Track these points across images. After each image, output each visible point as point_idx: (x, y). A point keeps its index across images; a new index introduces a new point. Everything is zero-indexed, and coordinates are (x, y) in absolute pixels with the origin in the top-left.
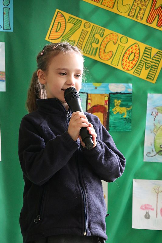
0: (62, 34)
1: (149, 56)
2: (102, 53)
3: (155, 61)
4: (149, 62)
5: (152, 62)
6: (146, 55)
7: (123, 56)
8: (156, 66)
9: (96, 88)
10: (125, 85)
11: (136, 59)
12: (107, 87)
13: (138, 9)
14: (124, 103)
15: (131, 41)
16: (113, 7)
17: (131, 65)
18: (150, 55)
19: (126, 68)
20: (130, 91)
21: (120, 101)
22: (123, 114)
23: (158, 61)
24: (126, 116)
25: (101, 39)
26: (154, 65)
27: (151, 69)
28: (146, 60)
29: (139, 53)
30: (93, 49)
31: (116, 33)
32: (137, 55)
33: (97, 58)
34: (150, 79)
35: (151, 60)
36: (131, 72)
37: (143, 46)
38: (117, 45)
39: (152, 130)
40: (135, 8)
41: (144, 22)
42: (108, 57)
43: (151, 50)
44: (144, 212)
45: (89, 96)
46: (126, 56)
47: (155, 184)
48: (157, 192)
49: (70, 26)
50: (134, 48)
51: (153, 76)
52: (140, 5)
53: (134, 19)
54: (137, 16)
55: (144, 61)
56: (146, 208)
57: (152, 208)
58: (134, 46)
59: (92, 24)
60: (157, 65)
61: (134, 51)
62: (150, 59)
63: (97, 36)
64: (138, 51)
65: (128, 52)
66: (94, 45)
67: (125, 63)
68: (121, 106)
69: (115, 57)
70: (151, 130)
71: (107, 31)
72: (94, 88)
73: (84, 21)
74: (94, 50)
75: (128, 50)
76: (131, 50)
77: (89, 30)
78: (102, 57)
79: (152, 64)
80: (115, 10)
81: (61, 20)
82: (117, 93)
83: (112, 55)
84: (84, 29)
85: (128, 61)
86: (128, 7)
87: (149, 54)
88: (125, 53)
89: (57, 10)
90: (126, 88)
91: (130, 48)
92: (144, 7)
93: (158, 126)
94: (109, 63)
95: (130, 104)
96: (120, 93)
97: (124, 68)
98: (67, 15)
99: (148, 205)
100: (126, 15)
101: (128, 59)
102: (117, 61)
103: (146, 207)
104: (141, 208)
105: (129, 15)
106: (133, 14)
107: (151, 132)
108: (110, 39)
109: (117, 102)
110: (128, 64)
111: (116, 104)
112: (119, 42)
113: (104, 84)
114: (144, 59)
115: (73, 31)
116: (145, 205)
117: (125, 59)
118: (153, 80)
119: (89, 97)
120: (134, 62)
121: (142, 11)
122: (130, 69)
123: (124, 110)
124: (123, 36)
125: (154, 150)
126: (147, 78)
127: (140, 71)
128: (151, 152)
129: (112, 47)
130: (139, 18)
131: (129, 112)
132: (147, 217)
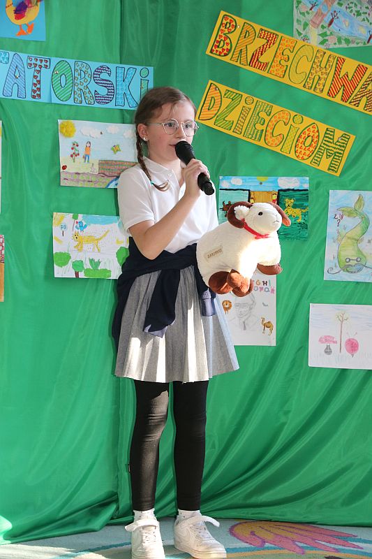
0: (216, 112)
1: (332, 141)
2: (268, 137)
3: (339, 147)
4: (331, 148)
5: (335, 148)
6: (327, 139)
7: (297, 141)
8: (340, 153)
9: (261, 183)
10: (301, 178)
11: (314, 145)
12: (275, 182)
13: (317, 78)
14: (297, 203)
15: (308, 121)
16: (284, 76)
17: (308, 152)
18: (333, 139)
19: (301, 156)
20: (306, 186)
21: (292, 201)
22: (297, 218)
23: (343, 147)
24: (300, 220)
25: (267, 119)
26: (338, 153)
27: (334, 158)
28: (327, 145)
29: (318, 136)
30: (258, 132)
31: (287, 111)
32: (315, 140)
33: (262, 143)
34: (333, 170)
35: (334, 146)
36: (308, 162)
37: (323, 127)
38: (289, 125)
39: (336, 238)
40: (313, 77)
41: (324, 95)
42: (277, 142)
43: (334, 132)
44: (324, 346)
45: (252, 193)
46: (301, 140)
47: (339, 309)
48: (341, 319)
49: (226, 102)
50: (312, 129)
51: (337, 167)
52: (320, 74)
53: (312, 91)
54: (315, 87)
55: (325, 146)
56: (326, 341)
57: (335, 340)
58: (311, 127)
59: (256, 99)
60: (342, 152)
61: (311, 134)
62: (332, 145)
63: (262, 115)
64: (317, 134)
65: (303, 136)
66: (259, 127)
67: (299, 150)
68: (295, 206)
69: (287, 141)
70: (333, 238)
71: (276, 108)
72: (258, 184)
73: (245, 96)
74: (259, 134)
75: (303, 132)
76: (307, 133)
77: (252, 106)
78: (269, 142)
79: (335, 150)
80: (286, 80)
81: (216, 94)
82: (289, 190)
83: (283, 139)
84: (245, 105)
85: (304, 147)
86: (304, 75)
87: (332, 137)
88: (300, 136)
89: (210, 82)
90: (301, 183)
91: (306, 130)
92: (325, 76)
93: (343, 232)
94: (277, 149)
95: (306, 204)
96: (293, 190)
97: (298, 157)
98: (223, 88)
99: (329, 336)
100: (300, 87)
101: (304, 144)
102: (289, 147)
103: (326, 339)
104: (320, 340)
105: (304, 86)
106: (310, 85)
107: (334, 242)
108: (279, 118)
109: (289, 202)
110: (303, 152)
111: (287, 205)
112: (291, 122)
113: (272, 178)
114: (324, 144)
115: (230, 109)
116: (326, 337)
117: (300, 145)
118: (336, 172)
119: (252, 196)
120: (311, 149)
121: (322, 81)
122: (306, 157)
123: (298, 212)
124: (296, 114)
125: (337, 265)
126: (329, 169)
127: (319, 160)
128: (334, 268)
129: (281, 129)
130: (318, 91)
131: (305, 215)
132: (328, 351)
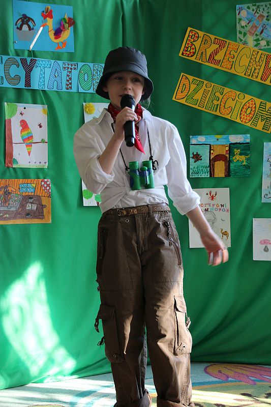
0: (186, 94)
2: (222, 109)
3: (269, 114)
4: (264, 115)
6: (261, 109)
7: (241, 111)
9: (218, 140)
10: (244, 135)
11: (252, 113)
12: (227, 138)
13: (253, 69)
14: (243, 152)
15: (248, 97)
16: (231, 68)
17: (248, 118)
18: (265, 109)
19: (244, 121)
20: (248, 141)
21: (239, 150)
22: (243, 162)
24: (244, 163)
25: (221, 97)
26: (269, 118)
27: (266, 121)
29: (255, 107)
30: (214, 106)
31: (234, 91)
32: (253, 109)
33: (218, 113)
34: (266, 129)
35: (266, 113)
36: (249, 125)
37: (258, 101)
38: (235, 101)
39: (269, 174)
40: (250, 68)
41: (259, 80)
42: (228, 112)
43: (266, 104)
44: (264, 246)
45: (212, 147)
46: (244, 110)
49: (193, 87)
50: (251, 103)
51: (268, 127)
52: (255, 66)
53: (250, 78)
54: (252, 75)
55: (260, 114)
57: (270, 242)
59: (213, 84)
61: (251, 106)
62: (265, 113)
63: (218, 94)
64: (254, 106)
65: (245, 107)
66: (215, 102)
67: (243, 117)
68: (241, 154)
69: (234, 111)
70: (267, 175)
71: (226, 90)
72: (215, 140)
73: (205, 82)
74: (215, 107)
75: (245, 105)
76: (248, 105)
77: (211, 89)
78: (222, 112)
79: (267, 116)
80: (232, 71)
81: (186, 82)
82: (236, 143)
83: (232, 110)
84: (206, 88)
85: (246, 115)
86: (244, 67)
87: (264, 107)
88: (243, 108)
89: (182, 74)
90: (245, 138)
91: (247, 103)
92: (259, 67)
94: (228, 117)
95: (248, 152)
96: (239, 143)
97: (242, 121)
98: (191, 78)
99: (267, 240)
100: (242, 75)
101: (246, 113)
102: (236, 115)
103: (265, 242)
104: (261, 243)
105: (245, 74)
106: (249, 74)
107: (268, 177)
108: (229, 96)
109: (237, 151)
110: (245, 118)
111: (235, 154)
112: (237, 98)
113: (225, 136)
114: (259, 112)
115: (196, 91)
116: (264, 240)
117: (243, 113)
118: (268, 130)
119: (212, 148)
120: (251, 116)
121: (257, 71)
122: (247, 121)
123: (243, 158)
124: (240, 93)
125: (270, 192)
126: (263, 129)
127: (256, 123)
128: (268, 194)
129: (231, 103)
130: (254, 77)
131: (247, 159)
132: (266, 250)
